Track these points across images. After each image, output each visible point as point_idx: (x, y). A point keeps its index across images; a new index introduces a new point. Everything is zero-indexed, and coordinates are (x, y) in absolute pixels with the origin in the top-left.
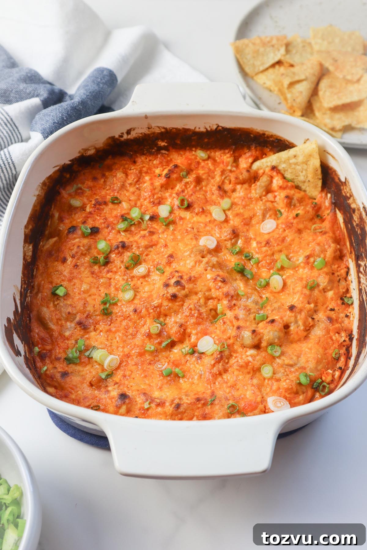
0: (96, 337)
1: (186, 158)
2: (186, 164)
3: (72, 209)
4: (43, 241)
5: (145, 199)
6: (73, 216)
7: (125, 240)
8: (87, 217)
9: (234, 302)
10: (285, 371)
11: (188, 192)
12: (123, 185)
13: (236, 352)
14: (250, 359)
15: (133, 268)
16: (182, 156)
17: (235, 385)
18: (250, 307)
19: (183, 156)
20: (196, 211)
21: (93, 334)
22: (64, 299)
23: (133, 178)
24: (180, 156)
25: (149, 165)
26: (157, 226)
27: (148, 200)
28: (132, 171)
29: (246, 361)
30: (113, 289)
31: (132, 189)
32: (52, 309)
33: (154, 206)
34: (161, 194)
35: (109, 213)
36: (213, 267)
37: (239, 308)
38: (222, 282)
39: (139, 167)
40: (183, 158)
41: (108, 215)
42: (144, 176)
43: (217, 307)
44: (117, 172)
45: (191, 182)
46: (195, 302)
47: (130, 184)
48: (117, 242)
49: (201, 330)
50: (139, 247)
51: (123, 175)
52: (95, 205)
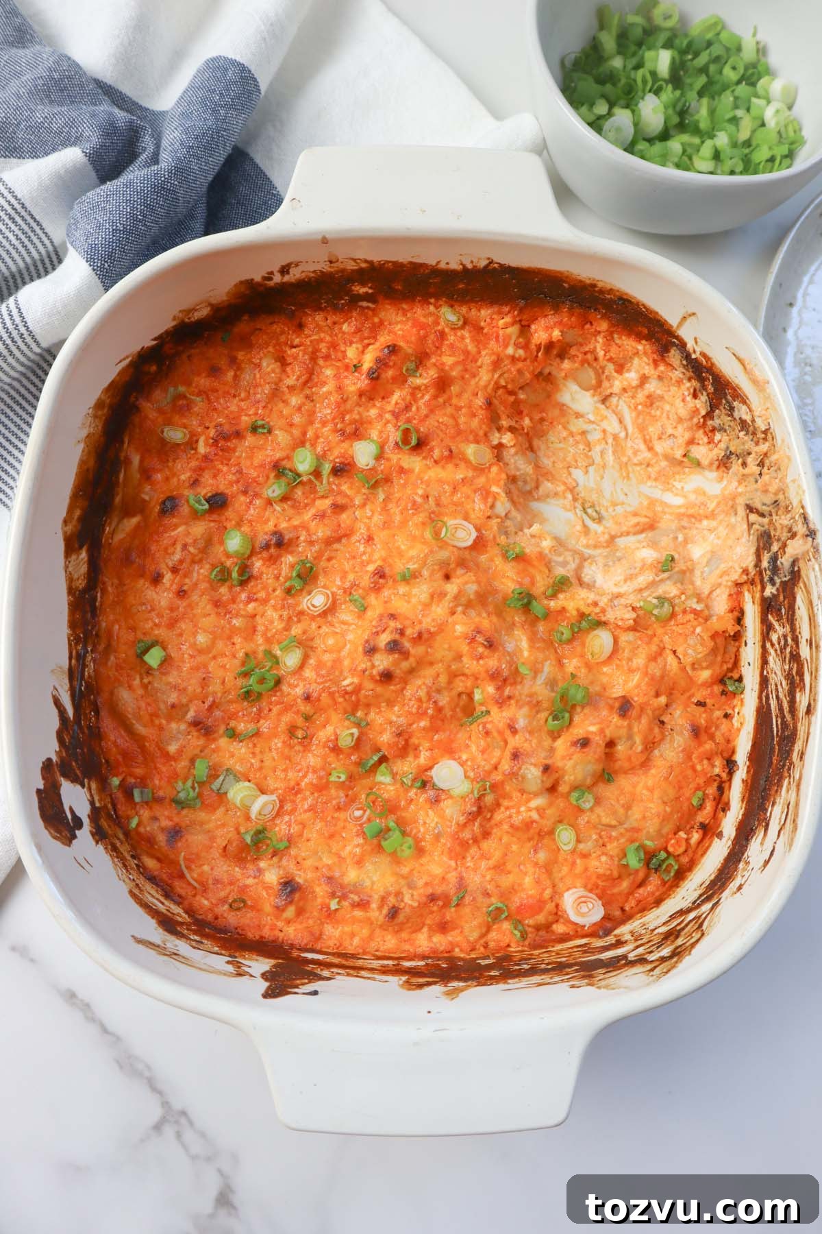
1: (416, 323)
2: (413, 339)
3: (166, 451)
4: (110, 524)
5: (324, 424)
6: (170, 464)
7: (283, 525)
8: (200, 470)
9: (507, 691)
10: (601, 837)
11: (418, 409)
12: (276, 389)
13: (507, 796)
14: (535, 816)
15: (302, 594)
16: (404, 314)
17: (504, 864)
18: (540, 698)
19: (409, 315)
20: (436, 454)
21: (223, 741)
22: (164, 674)
23: (298, 373)
24: (400, 313)
25: (331, 336)
26: (351, 488)
27: (330, 426)
28: (294, 350)
29: (528, 820)
30: (260, 640)
31: (295, 400)
32: (140, 692)
33: (343, 441)
34: (359, 413)
35: (247, 458)
36: (469, 605)
37: (517, 702)
38: (485, 646)
39: (311, 342)
40: (408, 319)
41: (245, 463)
42: (321, 367)
43: (473, 693)
44: (262, 355)
45: (426, 387)
46: (429, 682)
47: (291, 388)
48: (266, 533)
49: (440, 741)
50: (311, 543)
51: (275, 366)
52: (216, 442)
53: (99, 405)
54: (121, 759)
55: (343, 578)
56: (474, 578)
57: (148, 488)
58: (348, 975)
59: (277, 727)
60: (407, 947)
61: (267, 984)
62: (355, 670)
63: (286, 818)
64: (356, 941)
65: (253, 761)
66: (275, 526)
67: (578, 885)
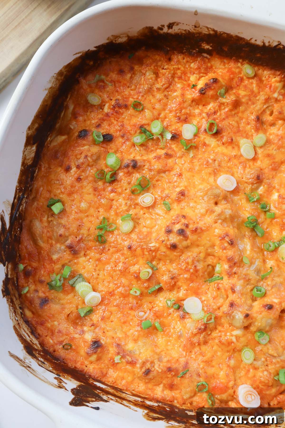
0: (84, 264)
1: (230, 70)
2: (227, 78)
3: (88, 106)
4: (51, 137)
5: (171, 111)
6: (88, 114)
7: (138, 158)
8: (103, 120)
9: (235, 269)
10: (266, 360)
11: (220, 114)
12: (150, 88)
13: (221, 325)
14: (234, 339)
15: (139, 194)
16: (224, 65)
17: (211, 361)
18: (251, 277)
19: (226, 66)
20: (224, 140)
21: (82, 260)
22: (59, 218)
23: (164, 82)
24: (222, 64)
25: (184, 67)
26: (177, 147)
27: (173, 113)
28: (164, 70)
29: (230, 341)
30: (113, 213)
31: (159, 96)
32: (46, 224)
33: (178, 123)
34: (190, 110)
35: (128, 119)
36: (225, 220)
37: (238, 276)
38: (229, 244)
39: (173, 68)
40: (225, 68)
41: (126, 122)
42: (176, 82)
43: (215, 266)
44: (147, 69)
45: (228, 104)
46: (195, 255)
47: (158, 89)
48: (129, 160)
49: (193, 287)
50: (150, 170)
51: (153, 76)
52: (114, 107)
53: (60, 73)
54: (27, 256)
55: (162, 191)
56: (230, 207)
57: (74, 123)
58: (117, 401)
59: (110, 259)
60: (150, 392)
61: (73, 396)
62: (158, 240)
63: (103, 307)
64: (124, 382)
65: (94, 273)
66: (134, 157)
67: (248, 383)
